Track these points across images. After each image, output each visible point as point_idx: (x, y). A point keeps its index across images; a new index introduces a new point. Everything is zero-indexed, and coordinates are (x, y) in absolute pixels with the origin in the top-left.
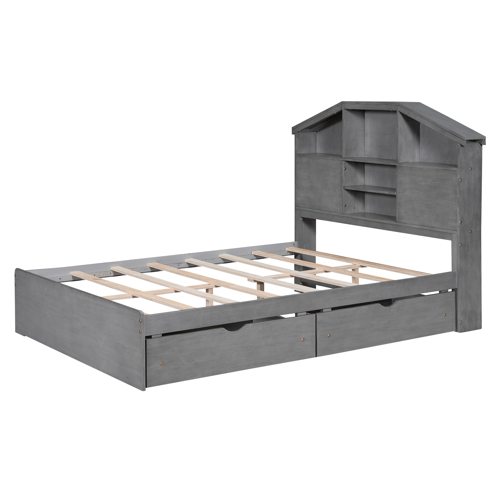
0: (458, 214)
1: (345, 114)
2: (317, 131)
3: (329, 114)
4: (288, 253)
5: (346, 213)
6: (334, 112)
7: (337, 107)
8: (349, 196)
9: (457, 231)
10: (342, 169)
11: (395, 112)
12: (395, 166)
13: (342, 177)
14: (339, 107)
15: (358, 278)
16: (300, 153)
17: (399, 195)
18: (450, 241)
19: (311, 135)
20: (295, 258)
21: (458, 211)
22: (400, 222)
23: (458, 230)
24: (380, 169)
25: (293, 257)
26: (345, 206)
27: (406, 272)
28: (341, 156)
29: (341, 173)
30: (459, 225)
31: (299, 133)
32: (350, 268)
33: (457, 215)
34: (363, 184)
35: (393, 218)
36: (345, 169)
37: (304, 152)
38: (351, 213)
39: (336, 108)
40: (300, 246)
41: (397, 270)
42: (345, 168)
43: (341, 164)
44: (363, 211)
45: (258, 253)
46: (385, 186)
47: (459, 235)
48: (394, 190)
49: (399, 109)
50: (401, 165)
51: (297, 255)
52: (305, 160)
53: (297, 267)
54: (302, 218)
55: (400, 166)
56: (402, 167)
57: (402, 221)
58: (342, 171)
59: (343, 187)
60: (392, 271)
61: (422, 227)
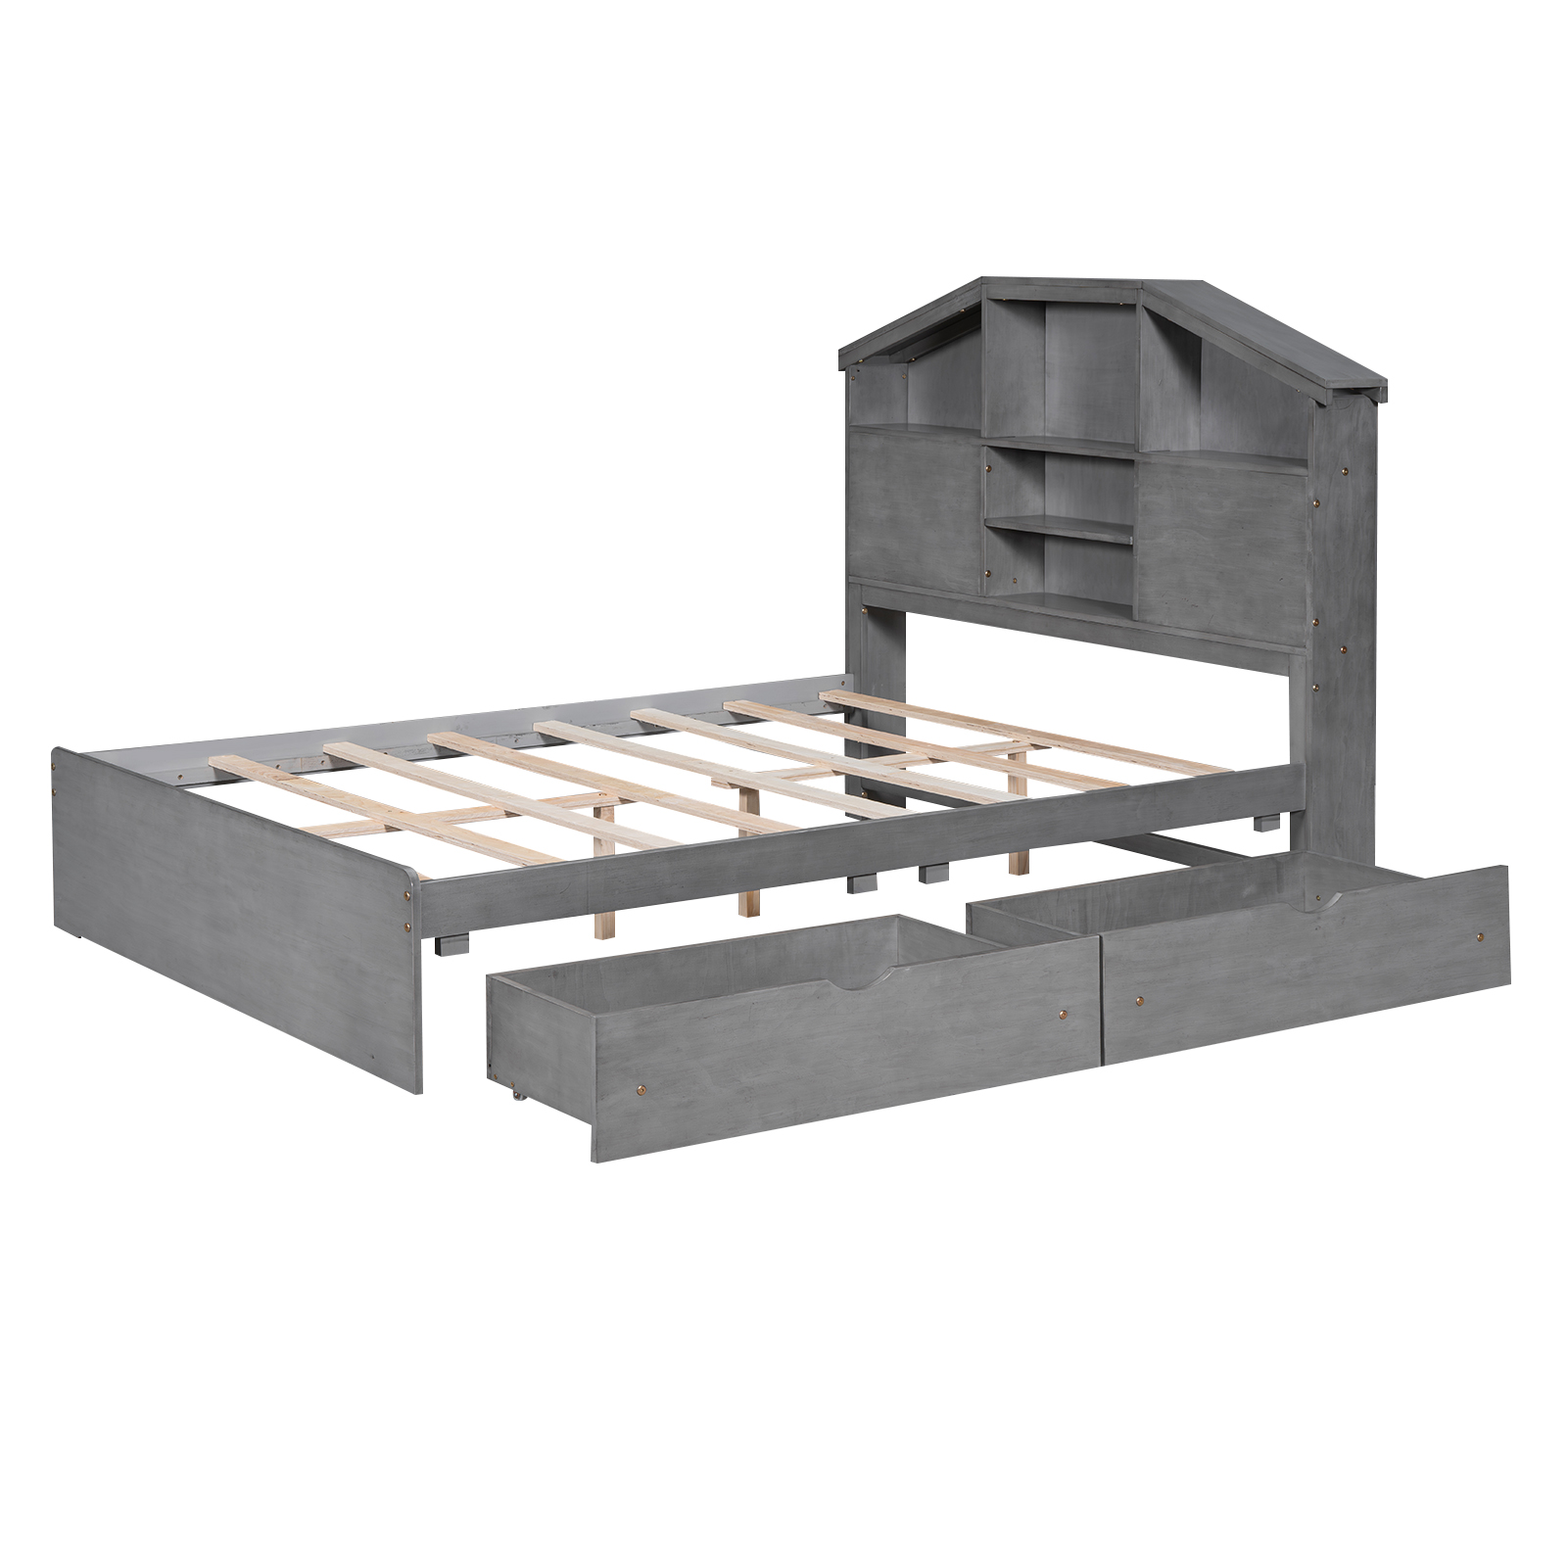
0: (1309, 601)
1: (990, 315)
2: (911, 361)
3: (944, 314)
4: (828, 707)
5: (991, 595)
6: (960, 307)
7: (967, 294)
8: (1001, 548)
9: (1305, 647)
10: (979, 469)
11: (1131, 308)
12: (1130, 463)
13: (979, 493)
14: (971, 292)
15: (1026, 780)
16: (861, 423)
17: (1142, 543)
18: (1286, 679)
19: (892, 373)
20: (847, 720)
21: (1309, 590)
22: (1143, 621)
23: (1309, 644)
24: (1089, 469)
25: (840, 718)
26: (988, 576)
27: (1160, 764)
28: (977, 433)
29: (979, 482)
30: (1311, 630)
31: (859, 367)
32: (1002, 751)
33: (1305, 602)
34: (1040, 513)
35: (1126, 611)
36: (988, 471)
37: (873, 419)
38: (1007, 594)
39: (963, 296)
40: (862, 688)
41: (1134, 758)
42: (989, 467)
43: (979, 454)
44: (1040, 590)
45: (742, 707)
46: (1101, 520)
47: (1310, 659)
48: (1128, 529)
49: (1143, 300)
50: (1147, 460)
51: (850, 714)
52: (875, 443)
53: (853, 748)
54: (867, 607)
55: (1145, 463)
56: (1150, 463)
57: (1149, 618)
58: (980, 476)
59: (982, 522)
60: (1121, 759)
61: (1206, 637)
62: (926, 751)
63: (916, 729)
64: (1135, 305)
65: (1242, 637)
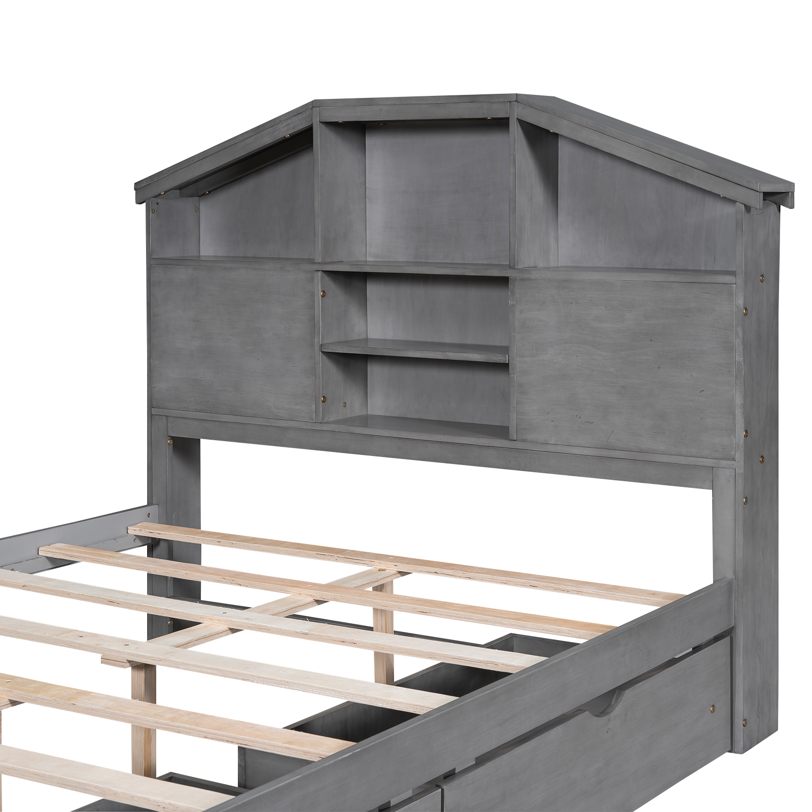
0: (739, 413)
1: (320, 136)
2: (204, 194)
3: (267, 140)
5: (326, 420)
6: (285, 132)
7: (295, 119)
8: (333, 371)
9: (734, 459)
10: (312, 295)
11: (501, 124)
12: (503, 281)
13: (312, 319)
14: (300, 116)
15: (392, 612)
16: (161, 256)
17: (518, 364)
18: (709, 492)
19: (186, 205)
20: (150, 553)
21: (739, 400)
22: (524, 441)
23: (739, 456)
24: (420, 291)
25: (143, 551)
26: (323, 402)
27: (569, 588)
28: (312, 261)
29: (312, 307)
30: (742, 442)
31: (159, 200)
32: (367, 585)
33: (734, 414)
34: (364, 336)
35: (502, 432)
36: (323, 296)
37: (171, 252)
38: (339, 418)
39: (289, 121)
40: (169, 519)
41: (534, 583)
42: (324, 292)
43: (312, 280)
44: (364, 413)
45: (56, 550)
47: (740, 470)
48: (505, 350)
49: (516, 113)
50: (526, 276)
51: (154, 546)
52: (182, 274)
54: (173, 438)
55: (523, 280)
56: (529, 279)
57: (530, 437)
58: (314, 301)
59: (317, 348)
60: (516, 584)
61: (605, 453)
62: (312, 592)
63: (211, 555)
64: (508, 119)
65: (653, 452)
